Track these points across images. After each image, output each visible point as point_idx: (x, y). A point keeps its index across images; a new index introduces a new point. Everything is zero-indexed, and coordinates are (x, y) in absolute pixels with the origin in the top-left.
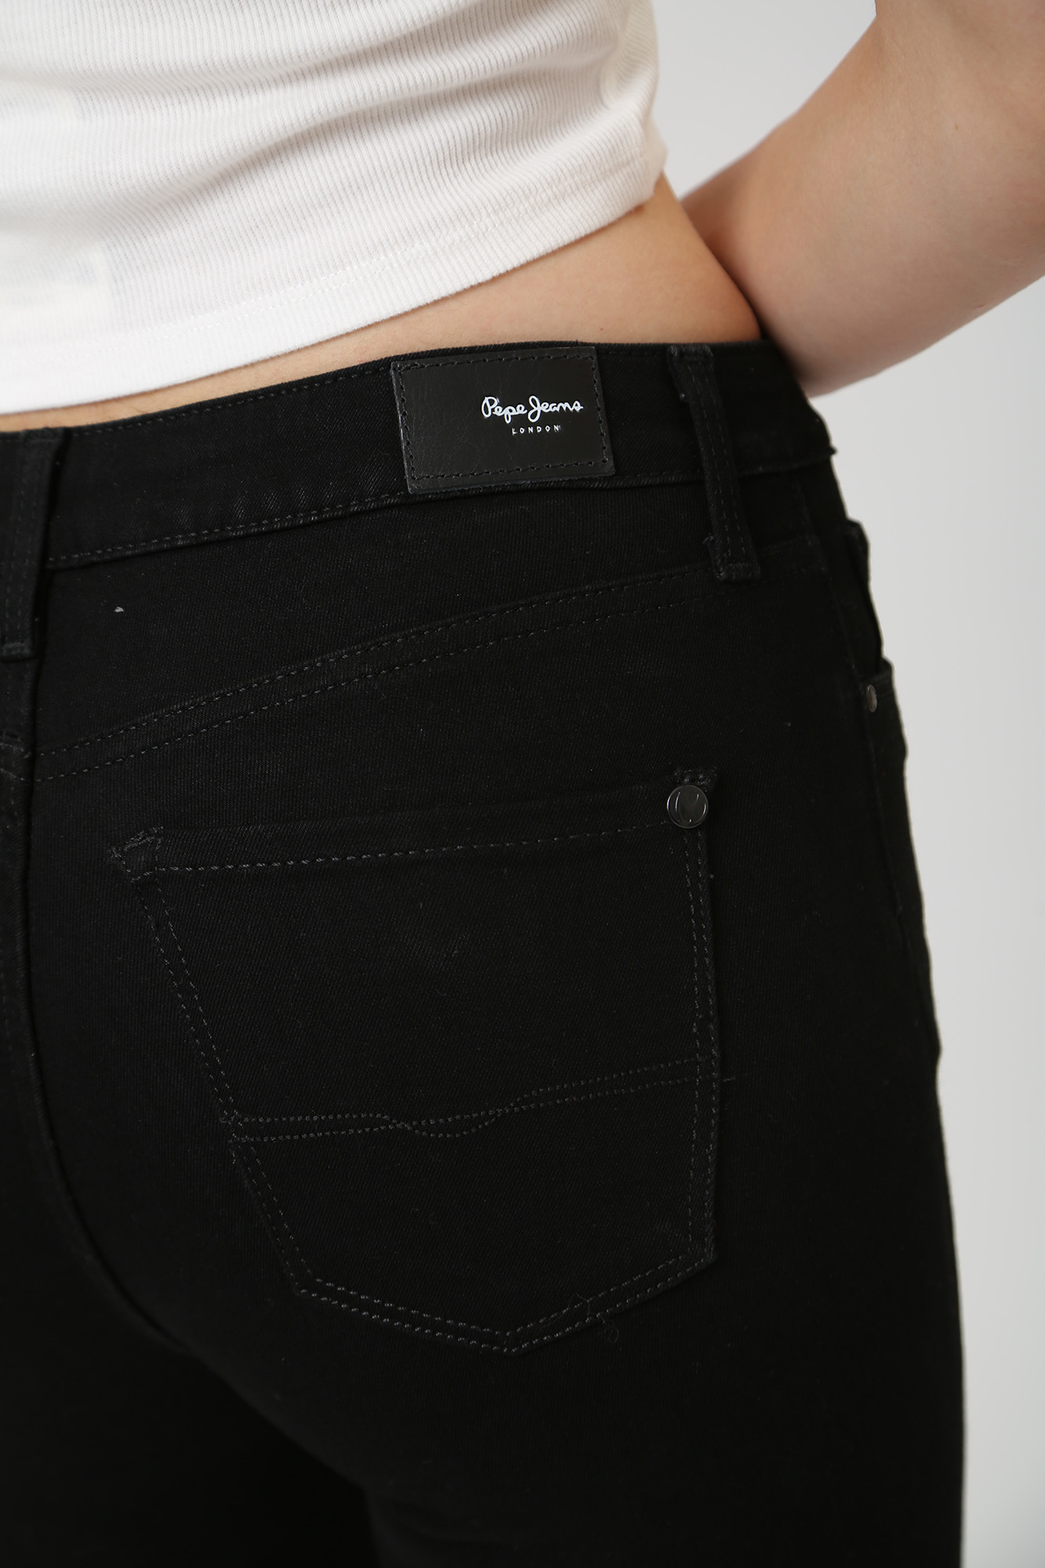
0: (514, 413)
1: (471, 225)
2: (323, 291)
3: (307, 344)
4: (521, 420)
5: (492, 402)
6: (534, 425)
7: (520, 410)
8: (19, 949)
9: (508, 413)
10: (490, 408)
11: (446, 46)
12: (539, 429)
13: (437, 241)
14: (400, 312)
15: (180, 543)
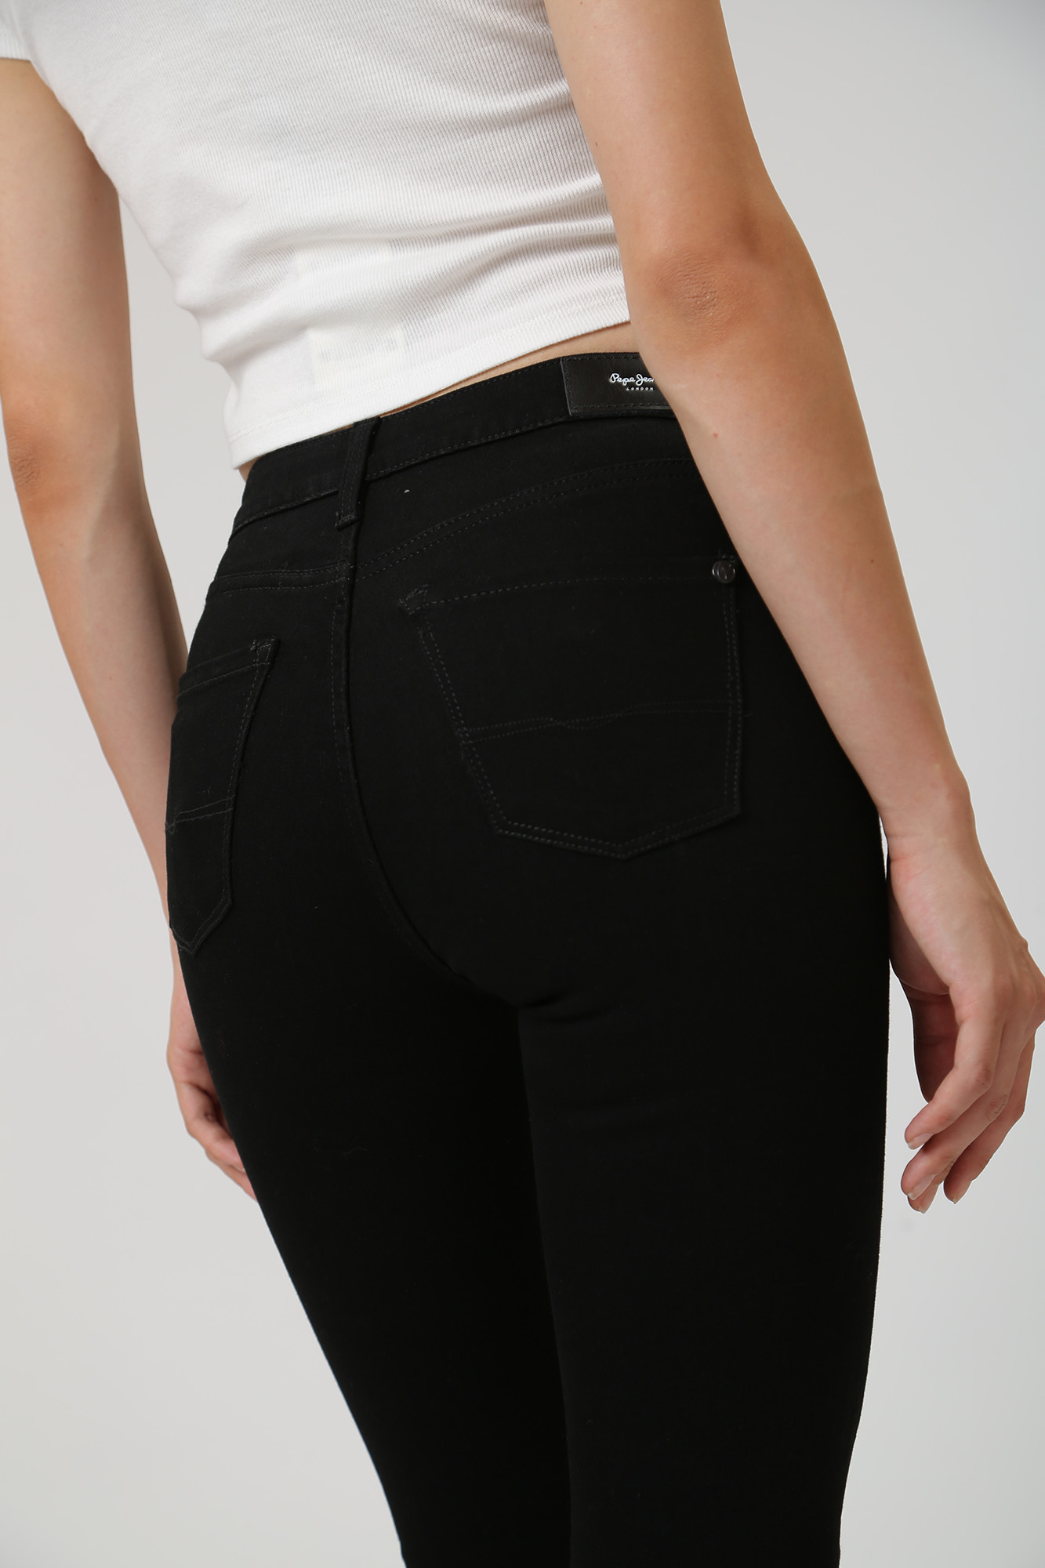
0: (628, 381)
1: (604, 298)
2: (522, 331)
3: (513, 358)
4: (630, 385)
5: (616, 376)
6: (640, 387)
7: (632, 380)
8: (343, 669)
9: (625, 381)
10: (615, 379)
11: (579, 218)
12: (642, 389)
13: (585, 304)
14: (563, 339)
15: (443, 453)
